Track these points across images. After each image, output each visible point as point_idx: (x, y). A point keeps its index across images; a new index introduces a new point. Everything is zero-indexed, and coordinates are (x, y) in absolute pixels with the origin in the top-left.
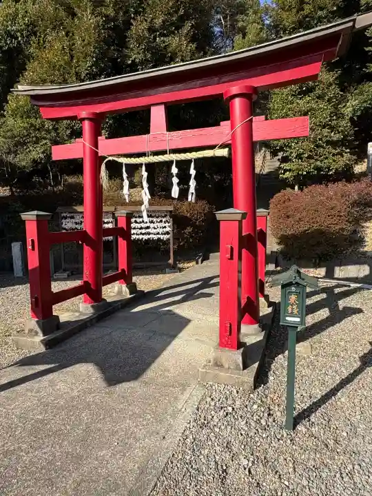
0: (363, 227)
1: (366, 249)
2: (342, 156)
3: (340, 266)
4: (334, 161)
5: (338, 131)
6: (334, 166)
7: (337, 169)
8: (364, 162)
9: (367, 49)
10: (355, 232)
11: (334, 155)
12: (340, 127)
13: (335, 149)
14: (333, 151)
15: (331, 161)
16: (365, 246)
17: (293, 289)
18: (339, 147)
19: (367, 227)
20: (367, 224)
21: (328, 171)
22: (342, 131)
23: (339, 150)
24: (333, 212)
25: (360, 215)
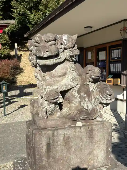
0: (16, 77)
1: (17, 85)
2: (6, 50)
3: (9, 91)
4: (4, 51)
5: (4, 39)
6: (3, 53)
7: (5, 55)
8: (14, 51)
9: (12, 9)
10: (13, 79)
11: (3, 49)
12: (5, 38)
13: (4, 47)
14: (3, 47)
15: (2, 51)
16: (17, 84)
17: (4, 85)
18: (5, 46)
19: (17, 77)
20: (17, 76)
21: (2, 55)
22: (5, 40)
23: (5, 47)
24: (5, 71)
25: (14, 73)
